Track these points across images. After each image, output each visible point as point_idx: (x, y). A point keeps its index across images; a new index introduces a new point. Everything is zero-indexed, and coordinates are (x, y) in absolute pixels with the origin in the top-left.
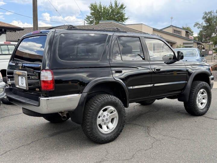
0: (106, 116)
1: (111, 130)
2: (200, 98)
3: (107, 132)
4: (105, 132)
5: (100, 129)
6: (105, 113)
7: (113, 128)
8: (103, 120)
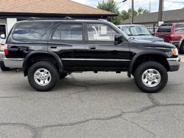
0: (43, 74)
1: (46, 84)
2: (150, 77)
3: (42, 85)
4: (41, 84)
5: (38, 82)
6: (42, 73)
7: (47, 83)
8: (40, 77)
